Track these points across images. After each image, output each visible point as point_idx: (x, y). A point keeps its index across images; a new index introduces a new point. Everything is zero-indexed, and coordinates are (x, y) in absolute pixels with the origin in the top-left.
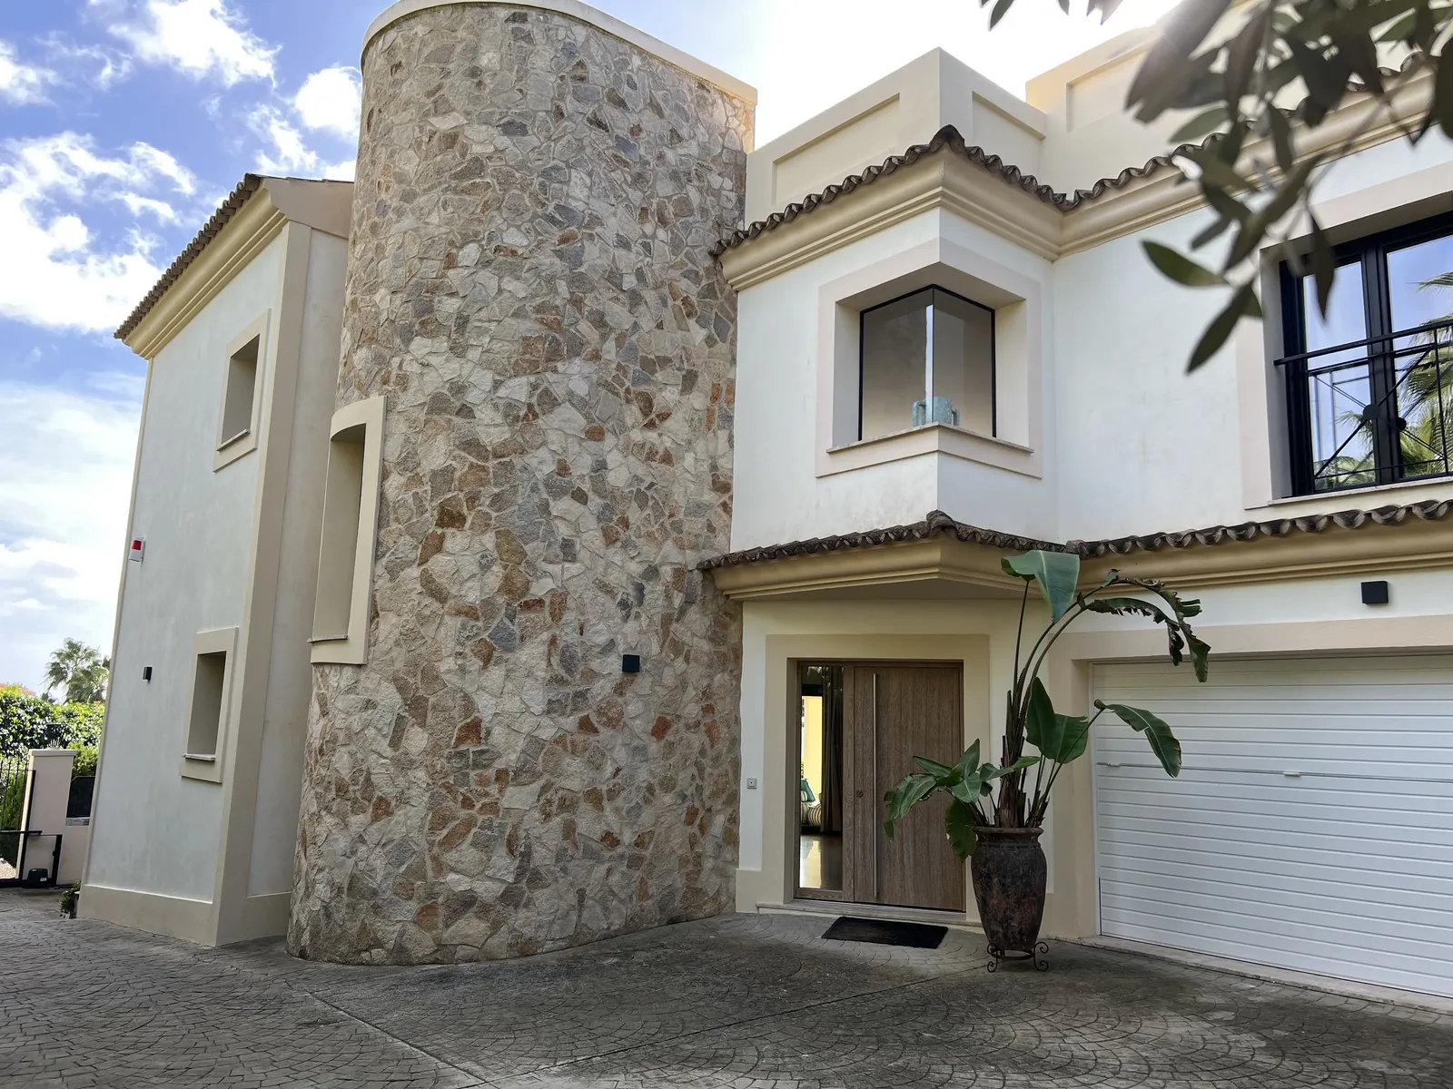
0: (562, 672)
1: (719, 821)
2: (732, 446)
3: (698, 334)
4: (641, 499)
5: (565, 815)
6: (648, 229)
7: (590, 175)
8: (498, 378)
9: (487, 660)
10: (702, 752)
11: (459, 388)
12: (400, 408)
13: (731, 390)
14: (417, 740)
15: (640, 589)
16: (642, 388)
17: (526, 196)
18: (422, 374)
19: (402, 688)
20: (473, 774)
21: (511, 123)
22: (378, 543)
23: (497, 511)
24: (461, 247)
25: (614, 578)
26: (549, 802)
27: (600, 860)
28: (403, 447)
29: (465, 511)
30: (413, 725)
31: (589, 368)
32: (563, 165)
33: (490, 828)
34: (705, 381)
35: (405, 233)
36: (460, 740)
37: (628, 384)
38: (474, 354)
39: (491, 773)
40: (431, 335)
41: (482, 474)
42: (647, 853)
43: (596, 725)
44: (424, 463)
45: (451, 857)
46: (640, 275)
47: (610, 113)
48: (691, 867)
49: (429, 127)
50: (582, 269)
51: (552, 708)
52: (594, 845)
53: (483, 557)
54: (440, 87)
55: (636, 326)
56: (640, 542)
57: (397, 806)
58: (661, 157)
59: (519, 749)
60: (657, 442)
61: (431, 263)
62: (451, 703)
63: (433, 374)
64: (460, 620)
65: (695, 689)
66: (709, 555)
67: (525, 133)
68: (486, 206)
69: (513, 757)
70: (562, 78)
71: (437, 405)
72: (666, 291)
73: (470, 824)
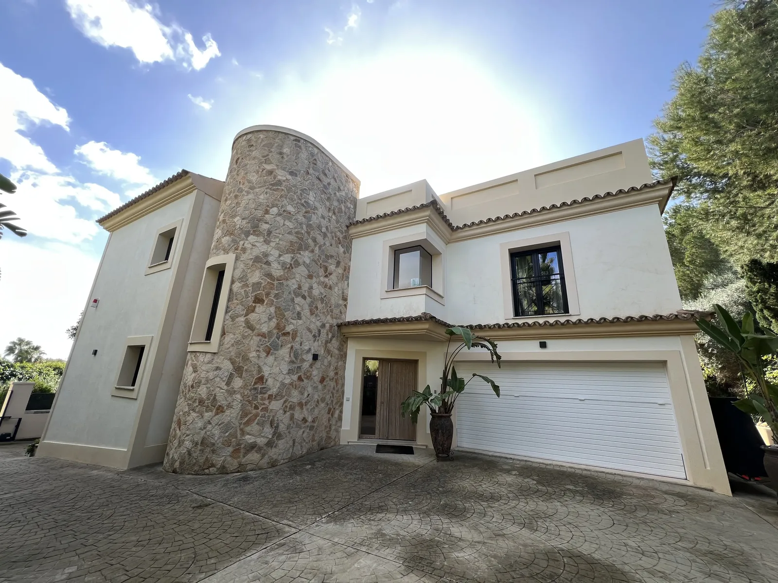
0: (294, 359)
1: (337, 412)
2: (348, 287)
3: (342, 250)
4: (322, 300)
5: (291, 412)
6: (330, 214)
7: (315, 194)
8: (281, 253)
9: (268, 353)
10: (334, 388)
11: (266, 255)
12: (242, 259)
13: (349, 269)
14: (238, 383)
15: (319, 331)
16: (325, 264)
17: (295, 196)
18: (252, 248)
19: (233, 363)
20: (259, 396)
21: (291, 172)
22: (227, 307)
23: (277, 299)
24: (272, 208)
25: (312, 327)
26: (286, 407)
27: (301, 428)
28: (241, 273)
29: (264, 298)
30: (236, 377)
31: (310, 255)
32: (307, 189)
33: (264, 417)
34: (342, 264)
35: (250, 200)
36: (255, 383)
37: (321, 262)
38: (273, 244)
39: (266, 396)
40: (257, 235)
41: (272, 286)
42: (315, 425)
43: (303, 378)
44: (250, 279)
45: (248, 429)
46: (327, 228)
47: (322, 177)
48: (328, 429)
49: (262, 167)
50: (310, 223)
51: (290, 372)
52: (299, 422)
53: (270, 315)
54: (268, 155)
55: (325, 244)
56: (321, 315)
57: (227, 409)
58: (335, 194)
59: (277, 387)
60: (328, 282)
61: (259, 211)
62: (253, 369)
63: (257, 248)
64: (260, 337)
65: (333, 366)
66: (340, 321)
67: (297, 176)
68: (281, 196)
69: (275, 390)
70: (310, 162)
71: (257, 259)
72: (333, 234)
73: (256, 415)
